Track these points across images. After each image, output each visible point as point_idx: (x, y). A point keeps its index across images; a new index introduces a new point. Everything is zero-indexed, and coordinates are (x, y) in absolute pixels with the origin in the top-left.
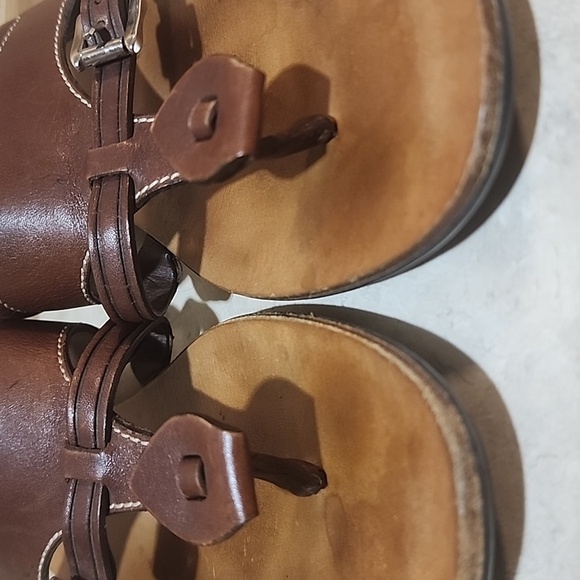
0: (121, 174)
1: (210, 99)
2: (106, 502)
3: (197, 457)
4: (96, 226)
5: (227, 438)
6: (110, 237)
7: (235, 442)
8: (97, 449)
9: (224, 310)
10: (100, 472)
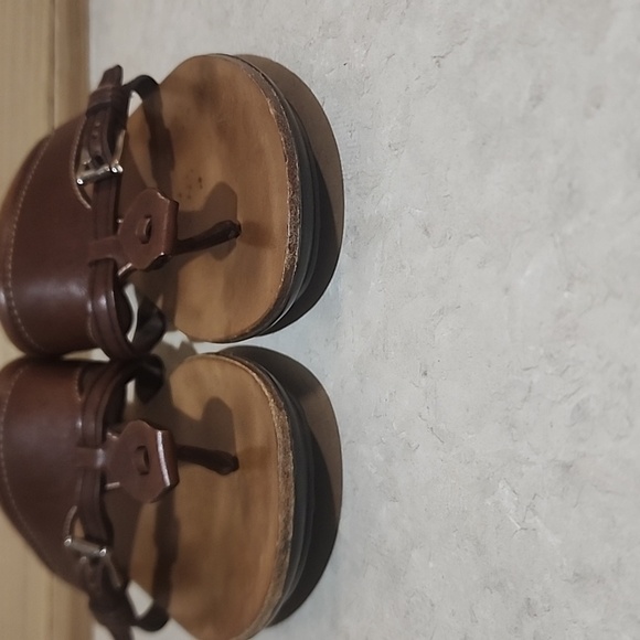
0: (108, 260)
1: (147, 217)
2: (104, 482)
3: (144, 447)
4: (93, 294)
5: (160, 434)
6: (103, 301)
7: (163, 436)
8: (97, 447)
9: (202, 348)
10: (100, 461)
